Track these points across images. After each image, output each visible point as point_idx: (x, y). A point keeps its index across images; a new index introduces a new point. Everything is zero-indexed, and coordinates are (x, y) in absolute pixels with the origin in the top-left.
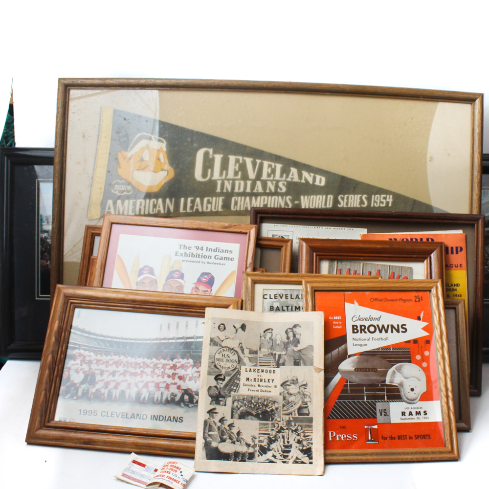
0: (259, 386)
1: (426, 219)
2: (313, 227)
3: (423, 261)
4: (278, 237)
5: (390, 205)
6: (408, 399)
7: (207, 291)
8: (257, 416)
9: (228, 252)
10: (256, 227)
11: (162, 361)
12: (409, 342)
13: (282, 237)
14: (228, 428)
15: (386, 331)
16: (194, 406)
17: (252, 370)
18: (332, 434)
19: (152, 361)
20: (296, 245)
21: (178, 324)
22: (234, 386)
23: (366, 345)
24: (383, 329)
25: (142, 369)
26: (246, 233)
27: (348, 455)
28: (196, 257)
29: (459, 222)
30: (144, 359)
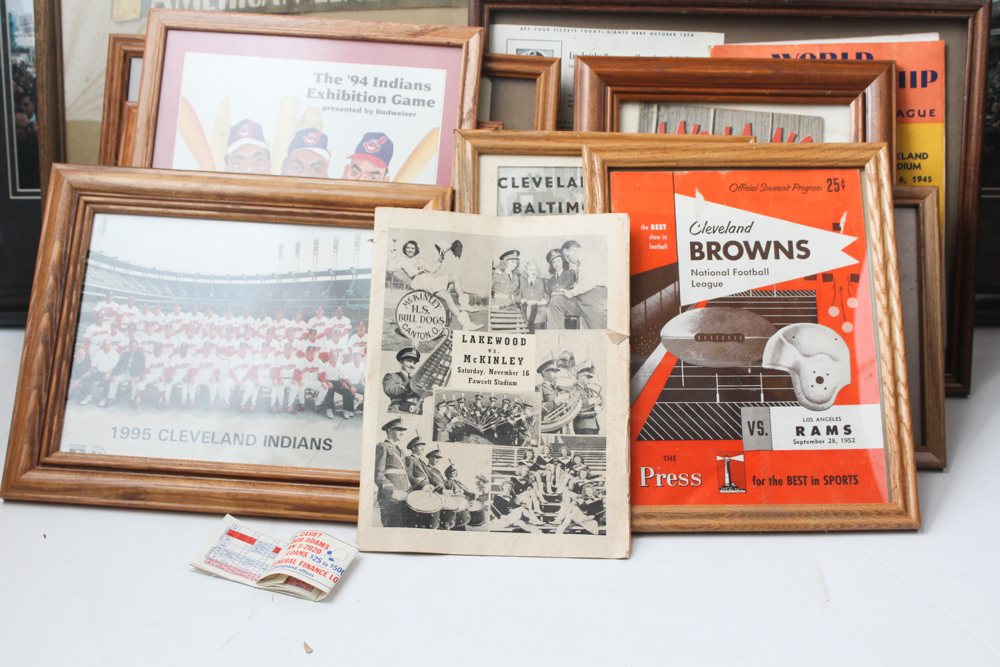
0: (491, 371)
2: (606, 31)
3: (847, 104)
4: (529, 53)
6: (810, 401)
7: (378, 173)
8: (488, 435)
9: (420, 89)
10: (480, 32)
11: (285, 322)
12: (813, 278)
13: (538, 54)
14: (426, 461)
15: (765, 256)
16: (356, 415)
17: (477, 339)
18: (647, 473)
19: (264, 322)
20: (568, 72)
21: (316, 243)
22: (439, 373)
23: (720, 284)
24: (756, 251)
25: (242, 340)
26: (460, 46)
27: (682, 518)
28: (353, 99)
29: (932, 14)
30: (245, 318)
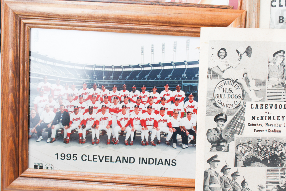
0: (267, 125)
11: (147, 93)
14: (231, 178)
16: (189, 146)
17: (259, 106)
19: (135, 93)
21: (163, 45)
22: (238, 127)
25: (123, 104)
30: (124, 91)
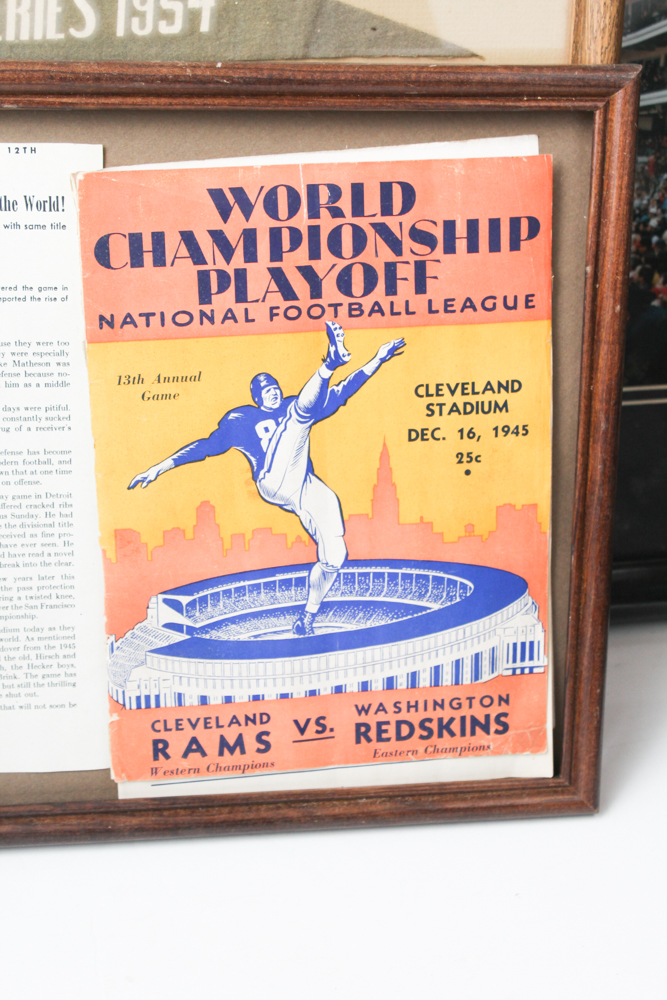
1: (373, 95)
5: (205, 26)
29: (524, 104)
